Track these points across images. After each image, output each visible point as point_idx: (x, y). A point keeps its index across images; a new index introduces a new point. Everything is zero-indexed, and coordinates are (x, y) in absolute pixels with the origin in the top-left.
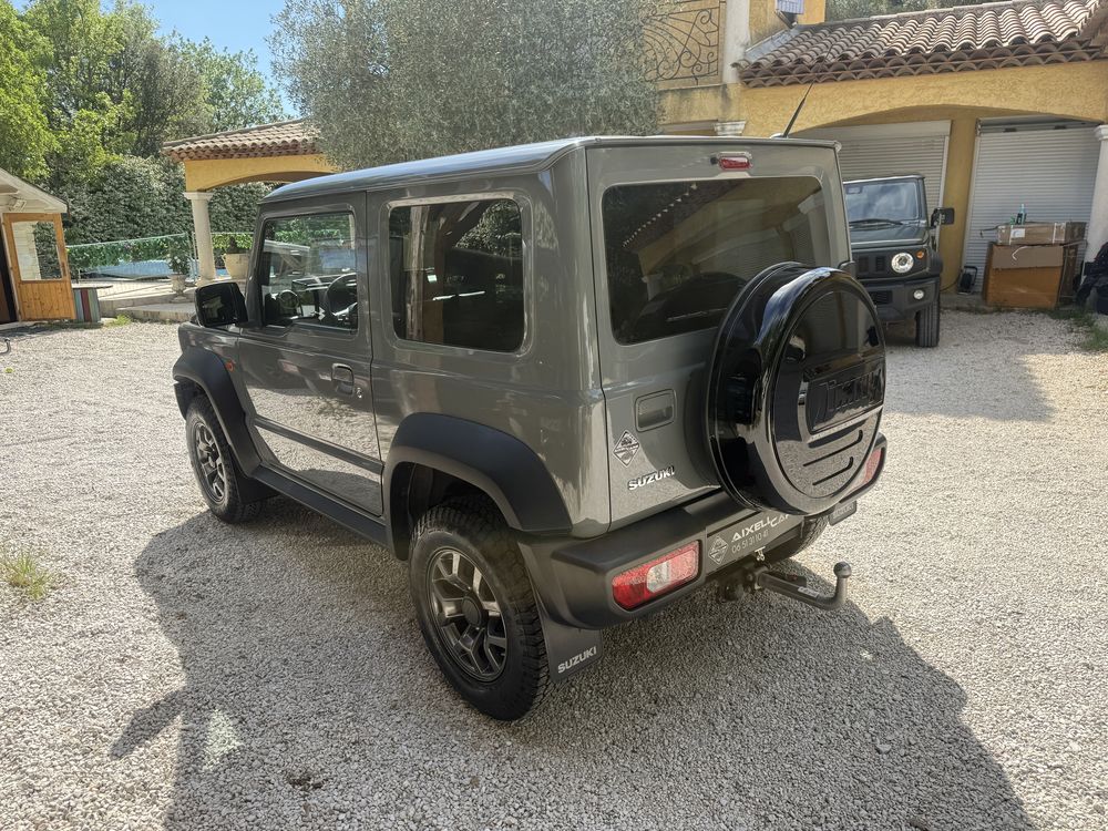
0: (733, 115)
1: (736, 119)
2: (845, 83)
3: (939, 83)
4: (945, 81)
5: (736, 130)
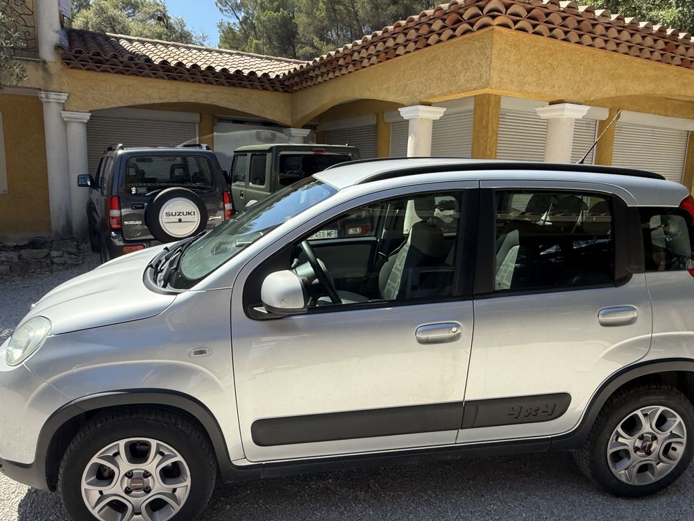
0: (55, 87)
1: (59, 90)
5: (59, 99)
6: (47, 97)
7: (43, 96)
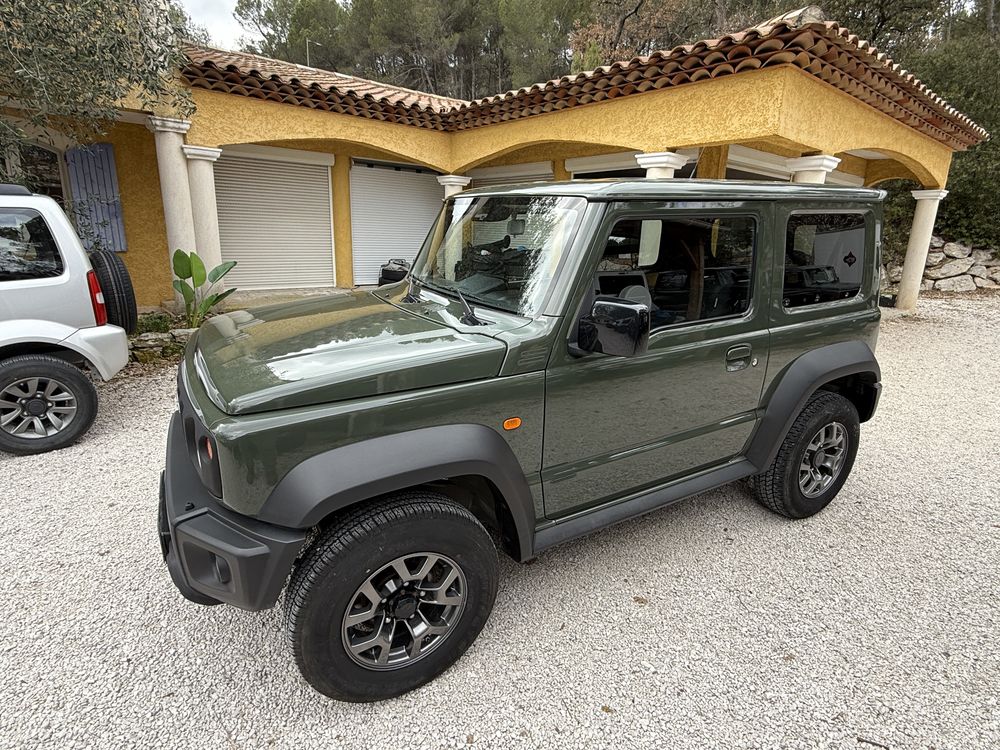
0: (173, 111)
2: (286, 107)
3: (358, 125)
4: (362, 123)
5: (179, 129)
6: (164, 126)
7: (158, 123)
